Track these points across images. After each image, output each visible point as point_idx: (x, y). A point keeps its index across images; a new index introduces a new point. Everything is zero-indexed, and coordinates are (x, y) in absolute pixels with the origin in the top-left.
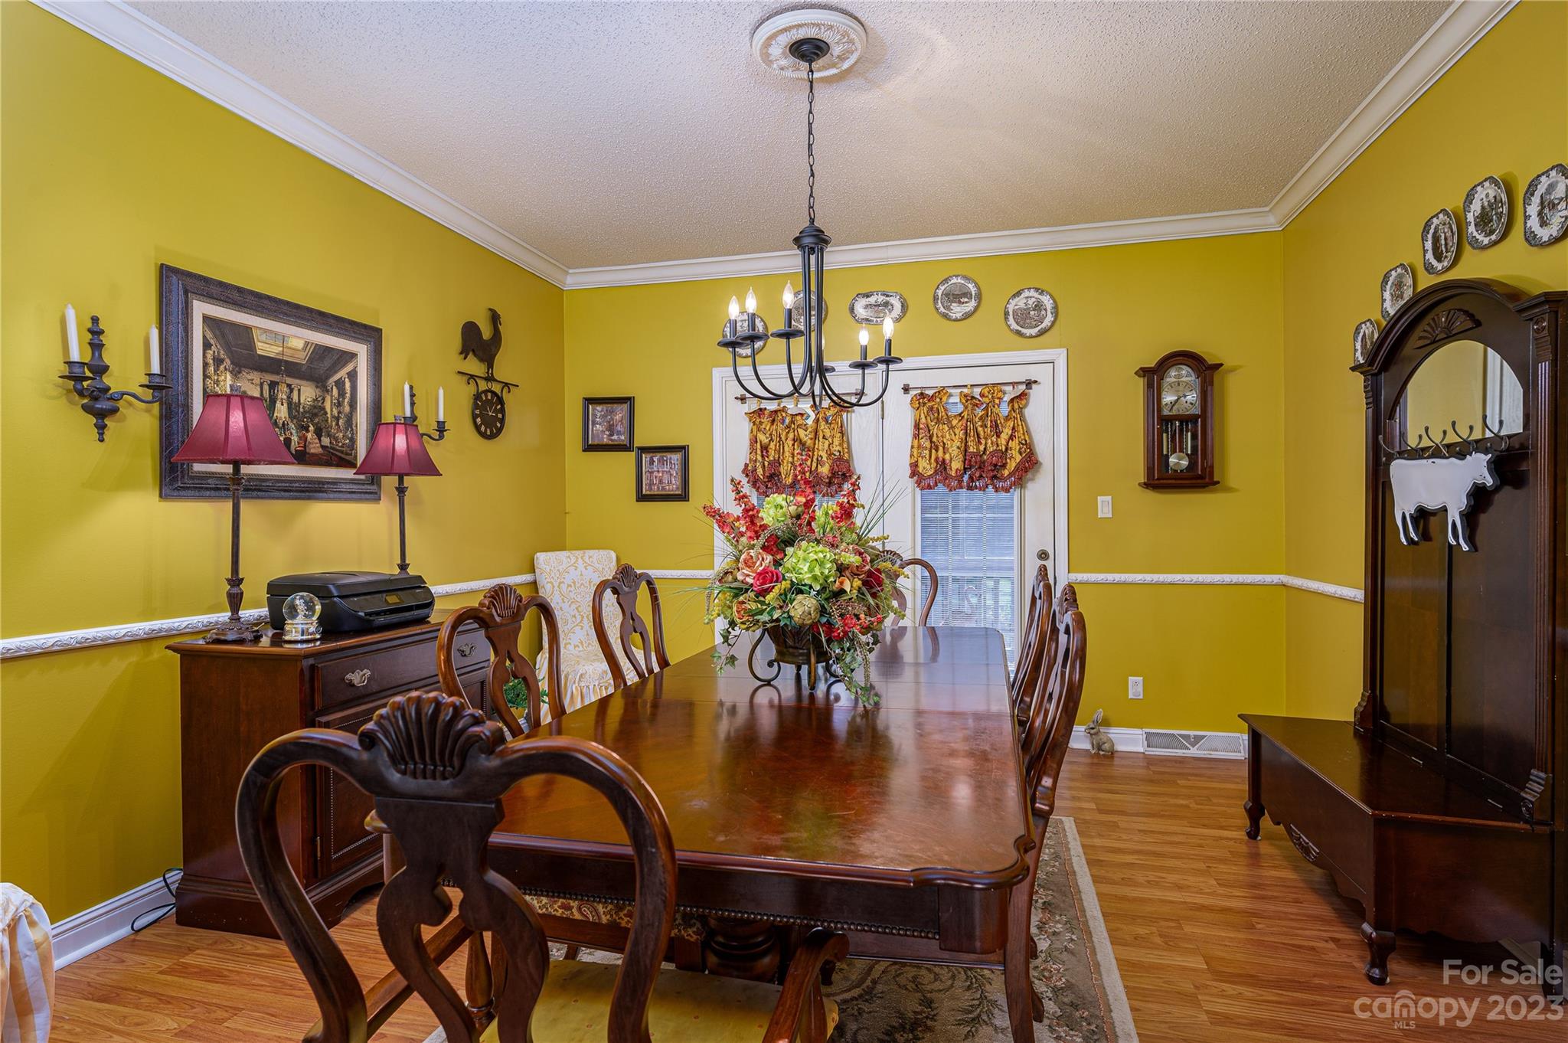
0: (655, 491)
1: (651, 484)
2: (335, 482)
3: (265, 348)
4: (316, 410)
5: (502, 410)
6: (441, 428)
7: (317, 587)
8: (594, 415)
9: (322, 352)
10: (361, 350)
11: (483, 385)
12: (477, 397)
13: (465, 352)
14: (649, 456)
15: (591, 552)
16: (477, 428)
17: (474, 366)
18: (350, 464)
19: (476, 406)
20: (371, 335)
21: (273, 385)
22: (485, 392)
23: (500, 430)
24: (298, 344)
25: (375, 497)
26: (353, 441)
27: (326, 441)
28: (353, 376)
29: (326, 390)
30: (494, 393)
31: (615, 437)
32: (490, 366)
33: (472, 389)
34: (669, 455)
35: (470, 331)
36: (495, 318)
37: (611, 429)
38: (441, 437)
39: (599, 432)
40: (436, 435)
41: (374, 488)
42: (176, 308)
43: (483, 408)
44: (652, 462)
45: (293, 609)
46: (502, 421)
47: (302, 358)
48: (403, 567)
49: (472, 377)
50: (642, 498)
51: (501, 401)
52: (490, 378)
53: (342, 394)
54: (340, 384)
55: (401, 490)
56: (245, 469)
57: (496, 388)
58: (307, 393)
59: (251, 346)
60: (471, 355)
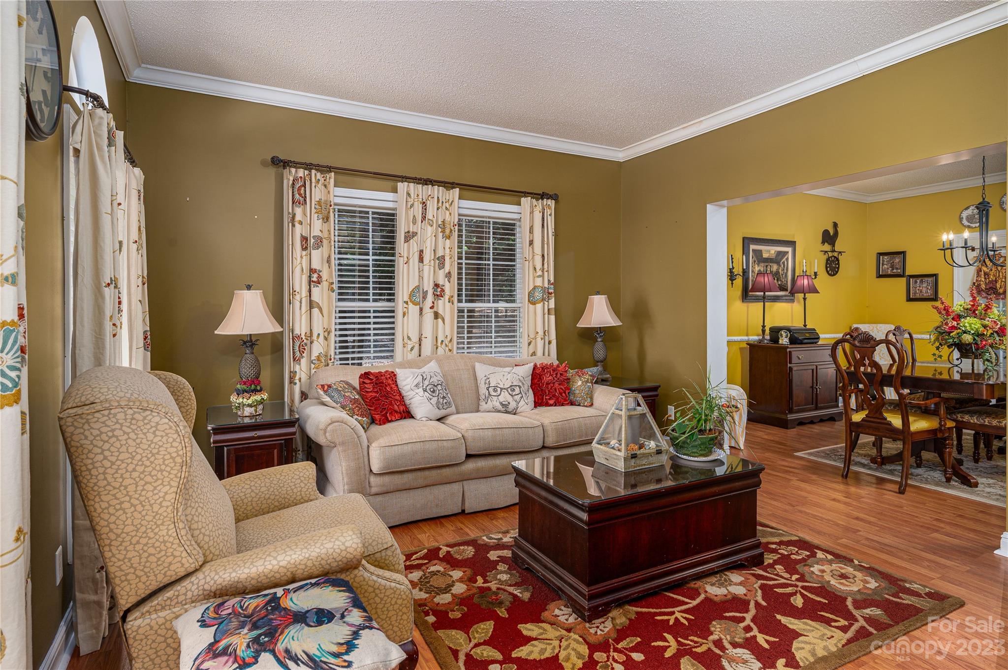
0: (918, 296)
1: (915, 293)
2: (782, 296)
3: (765, 255)
4: (777, 273)
5: (838, 264)
6: (816, 274)
7: (788, 329)
8: (883, 261)
9: (779, 253)
10: (789, 250)
11: (830, 254)
12: (828, 260)
13: (823, 242)
14: (914, 279)
15: (881, 325)
16: (828, 272)
17: (827, 247)
18: (786, 290)
19: (827, 263)
20: (792, 244)
21: (767, 266)
22: (831, 257)
23: (837, 272)
24: (773, 252)
25: (792, 301)
26: (787, 282)
27: (779, 283)
28: (787, 259)
29: (780, 266)
30: (835, 257)
31: (895, 271)
32: (834, 246)
33: (826, 256)
34: (926, 279)
35: (826, 233)
36: (835, 225)
37: (893, 267)
38: (816, 278)
39: (886, 268)
40: (814, 277)
41: (792, 298)
42: (746, 245)
43: (830, 264)
44: (916, 282)
45: (782, 335)
46: (838, 268)
47: (773, 256)
48: (805, 326)
49: (826, 252)
50: (909, 299)
51: (838, 260)
52: (833, 251)
53: (784, 266)
54: (784, 263)
55: (805, 299)
56: (767, 293)
57: (836, 254)
58: (775, 267)
59: (762, 256)
60: (826, 244)
